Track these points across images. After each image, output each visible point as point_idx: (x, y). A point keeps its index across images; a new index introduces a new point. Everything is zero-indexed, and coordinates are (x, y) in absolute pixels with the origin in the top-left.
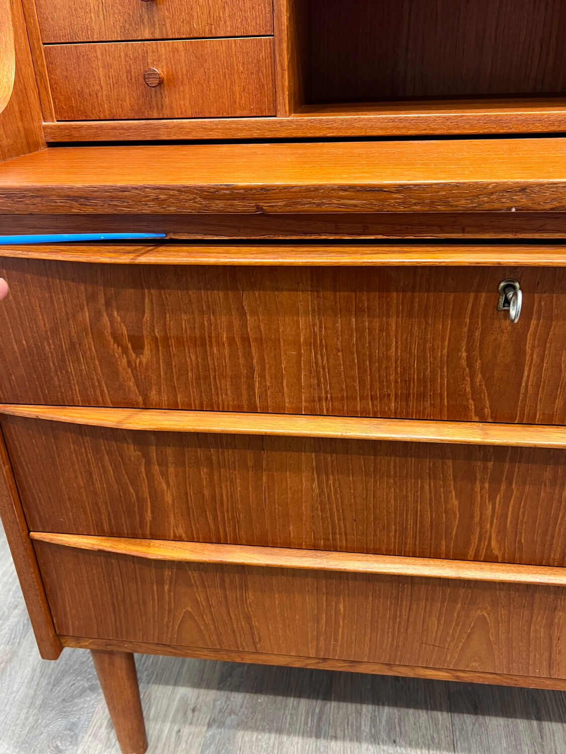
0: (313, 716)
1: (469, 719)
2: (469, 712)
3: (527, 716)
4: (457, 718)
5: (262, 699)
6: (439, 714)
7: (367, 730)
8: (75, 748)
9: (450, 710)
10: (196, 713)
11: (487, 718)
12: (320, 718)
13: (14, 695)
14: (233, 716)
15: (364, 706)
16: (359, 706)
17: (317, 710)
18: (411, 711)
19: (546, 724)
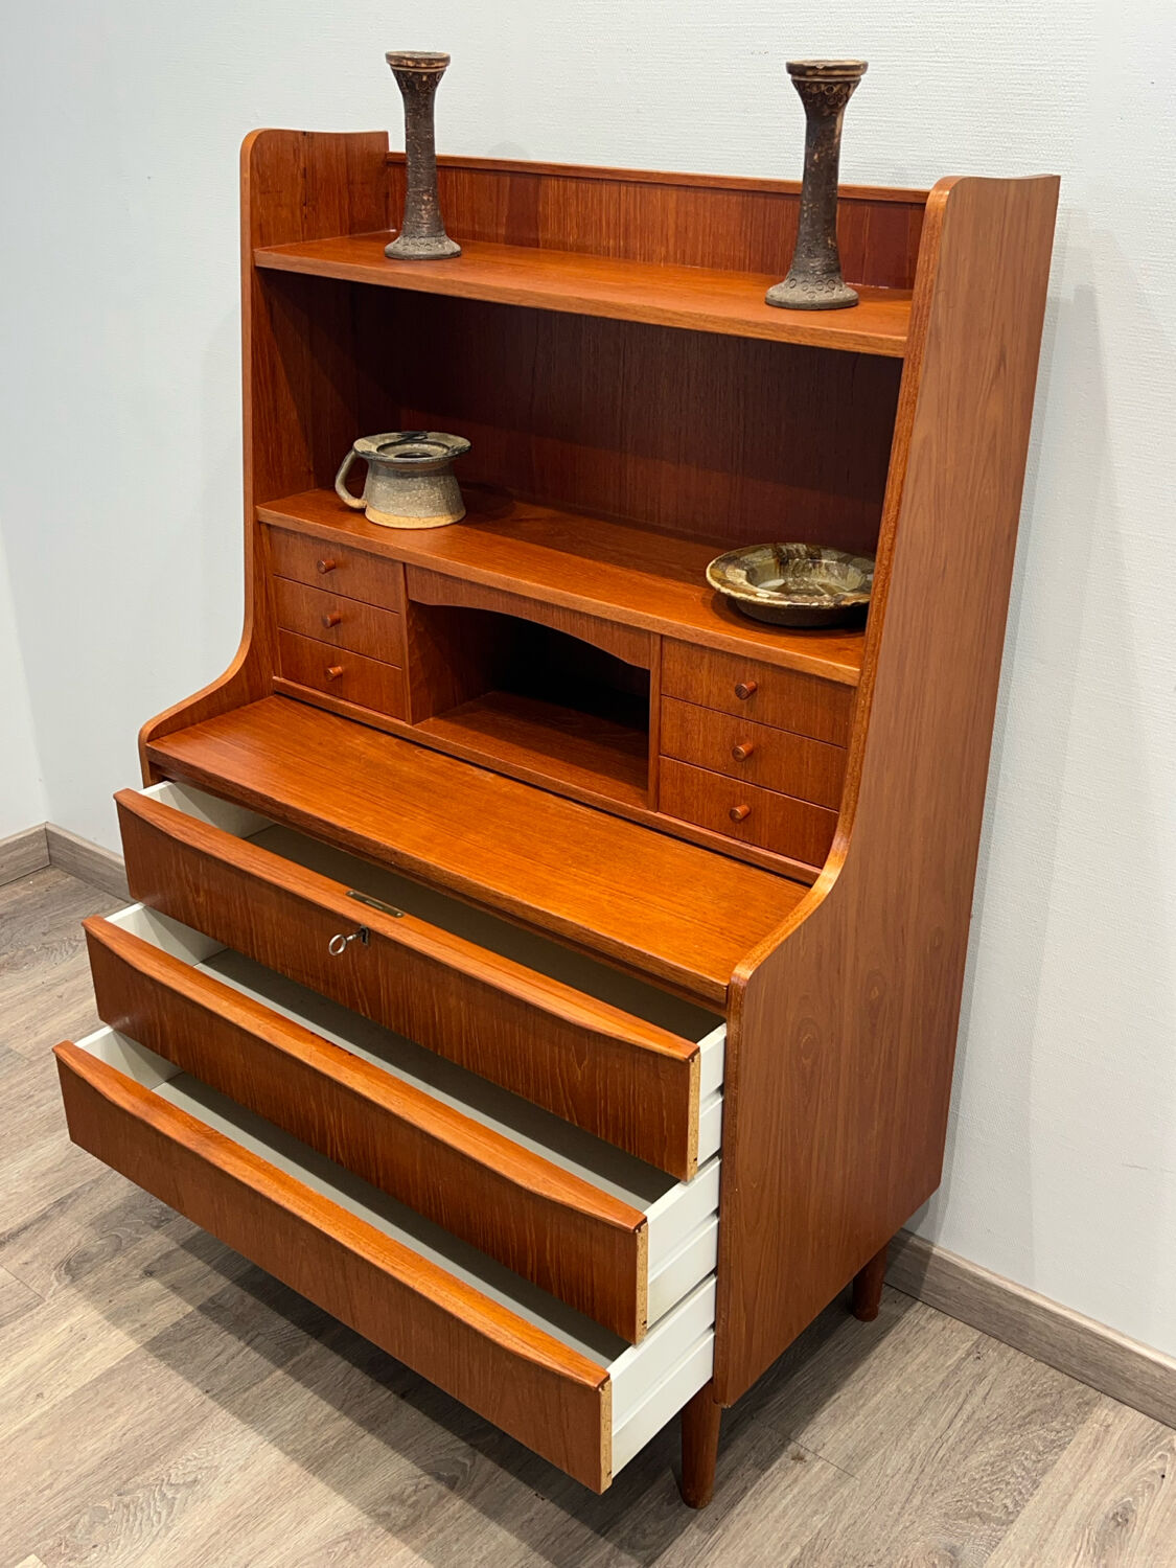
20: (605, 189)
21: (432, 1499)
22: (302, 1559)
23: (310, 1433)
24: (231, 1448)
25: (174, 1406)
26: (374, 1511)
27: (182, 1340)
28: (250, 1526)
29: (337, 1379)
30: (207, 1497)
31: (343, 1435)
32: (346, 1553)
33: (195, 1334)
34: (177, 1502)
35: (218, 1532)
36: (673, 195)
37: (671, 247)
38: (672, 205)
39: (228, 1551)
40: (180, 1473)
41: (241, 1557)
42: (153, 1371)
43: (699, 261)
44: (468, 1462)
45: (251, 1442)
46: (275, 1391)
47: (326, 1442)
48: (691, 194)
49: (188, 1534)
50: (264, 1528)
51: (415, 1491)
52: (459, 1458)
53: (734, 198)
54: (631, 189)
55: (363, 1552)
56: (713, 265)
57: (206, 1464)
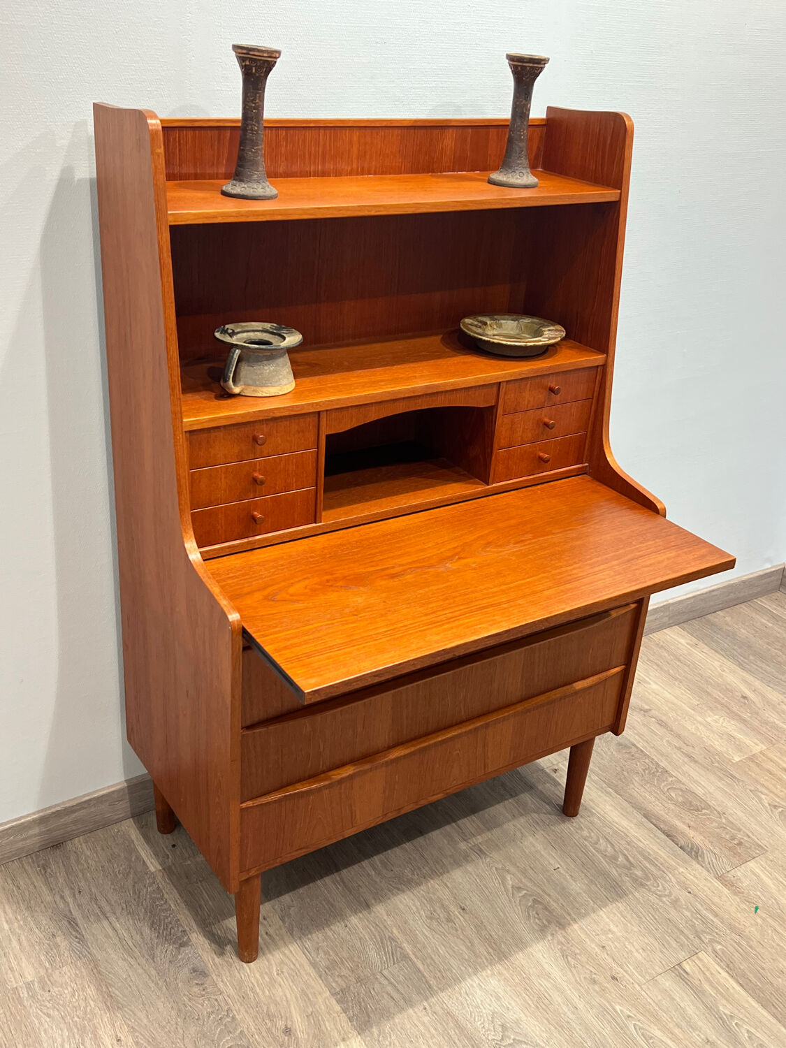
0: (338, 883)
1: (421, 840)
2: (419, 836)
3: (449, 823)
4: (415, 842)
5: (301, 890)
6: (404, 845)
7: (373, 873)
8: (210, 977)
9: (409, 841)
10: (268, 919)
11: (430, 834)
12: (344, 883)
13: (129, 980)
14: (293, 909)
15: (362, 863)
16: (359, 864)
17: (338, 879)
18: (389, 851)
19: (460, 822)
20: (308, 133)
21: (547, 913)
22: (576, 981)
23: (480, 960)
24: (480, 1002)
25: (432, 1030)
26: (549, 941)
27: (369, 1017)
28: (546, 1001)
29: (438, 938)
30: (517, 1022)
31: (486, 945)
32: (575, 959)
33: (366, 1008)
34: (517, 1038)
35: (547, 1020)
36: (356, 134)
37: (355, 166)
38: (355, 138)
39: (562, 1015)
40: (493, 1033)
41: (569, 1010)
42: (393, 1038)
43: (373, 172)
44: (526, 892)
45: (478, 991)
46: (437, 972)
47: (489, 953)
48: (368, 132)
49: (544, 1035)
50: (549, 995)
51: (539, 919)
52: (520, 895)
53: (396, 132)
54: (328, 132)
55: (578, 951)
56: (383, 173)
57: (490, 1019)
